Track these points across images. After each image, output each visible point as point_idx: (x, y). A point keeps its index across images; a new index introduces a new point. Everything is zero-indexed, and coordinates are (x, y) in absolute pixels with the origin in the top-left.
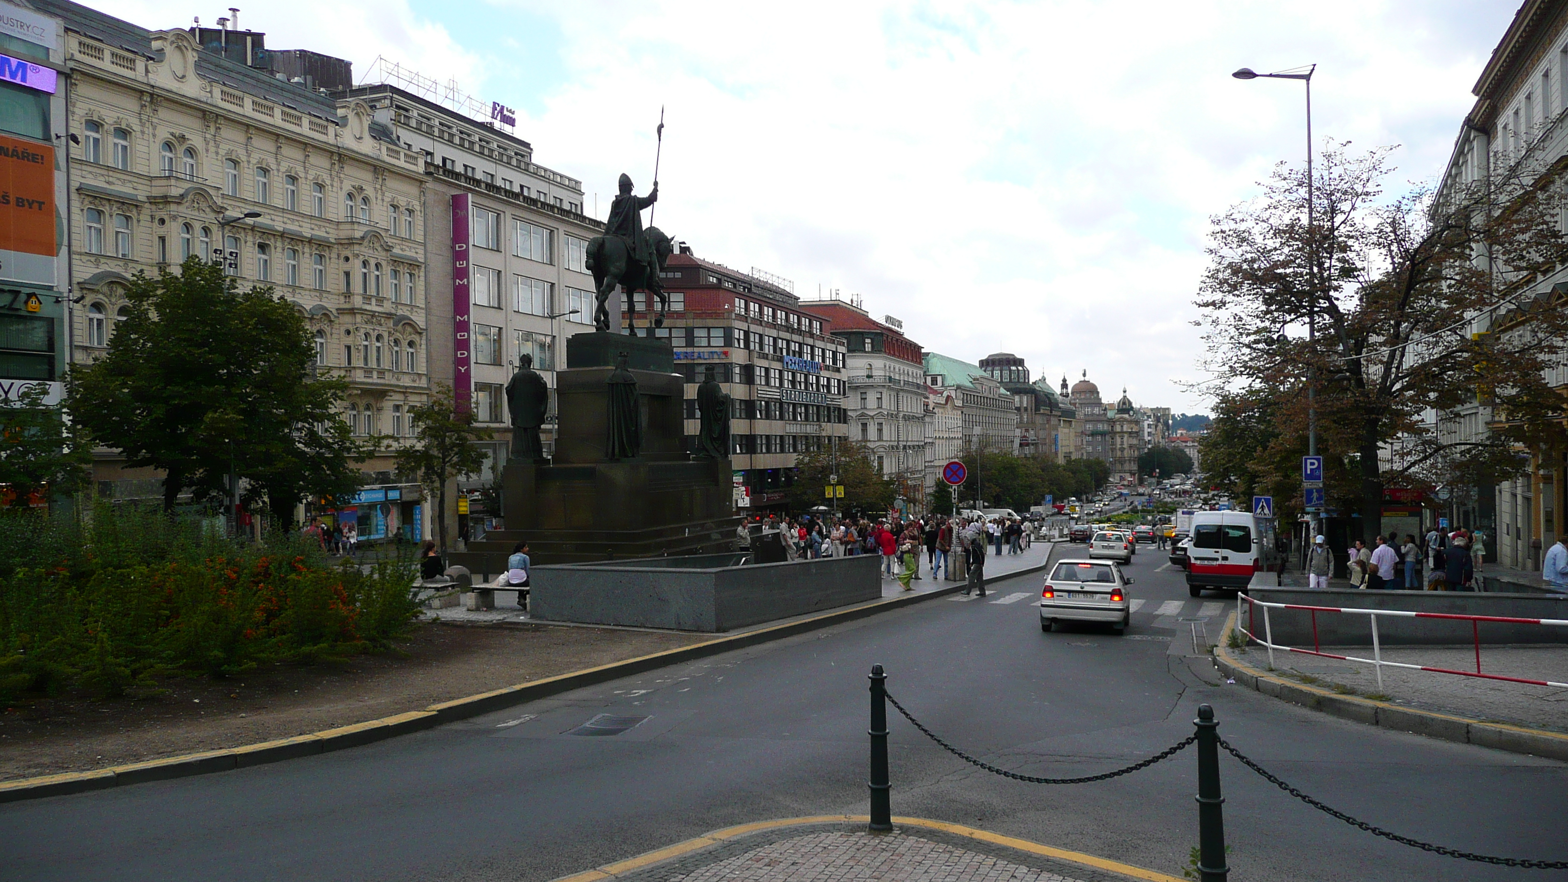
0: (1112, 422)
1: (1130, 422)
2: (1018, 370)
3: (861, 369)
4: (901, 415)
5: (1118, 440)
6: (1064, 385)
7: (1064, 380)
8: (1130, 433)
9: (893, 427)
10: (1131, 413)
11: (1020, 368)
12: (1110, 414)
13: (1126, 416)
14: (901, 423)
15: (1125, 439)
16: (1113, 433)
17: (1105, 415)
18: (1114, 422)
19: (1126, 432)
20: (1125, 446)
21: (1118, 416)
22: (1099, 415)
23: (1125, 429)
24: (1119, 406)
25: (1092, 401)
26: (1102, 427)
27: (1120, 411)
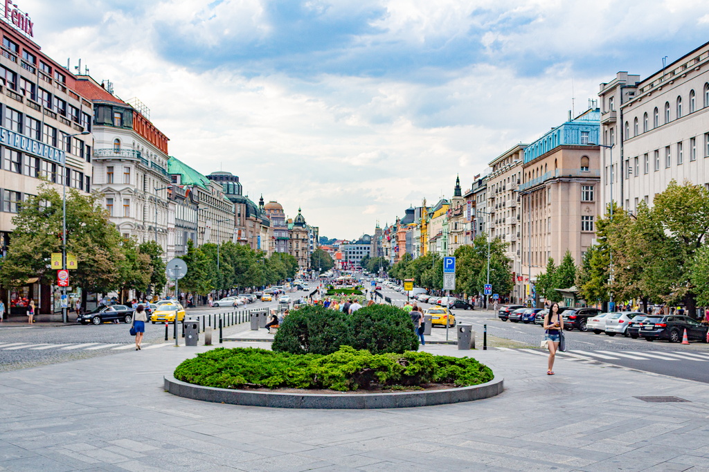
0: (291, 231)
1: (303, 232)
2: (234, 185)
3: (108, 143)
4: (148, 196)
5: (294, 244)
6: (262, 203)
7: (262, 199)
8: (303, 240)
9: (139, 207)
10: (304, 226)
11: (236, 184)
12: (290, 226)
13: (301, 228)
14: (148, 204)
15: (299, 244)
16: (291, 239)
17: (287, 226)
19: (300, 239)
20: (300, 248)
21: (295, 228)
22: (283, 226)
24: (295, 221)
25: (279, 216)
26: (284, 235)
27: (296, 224)
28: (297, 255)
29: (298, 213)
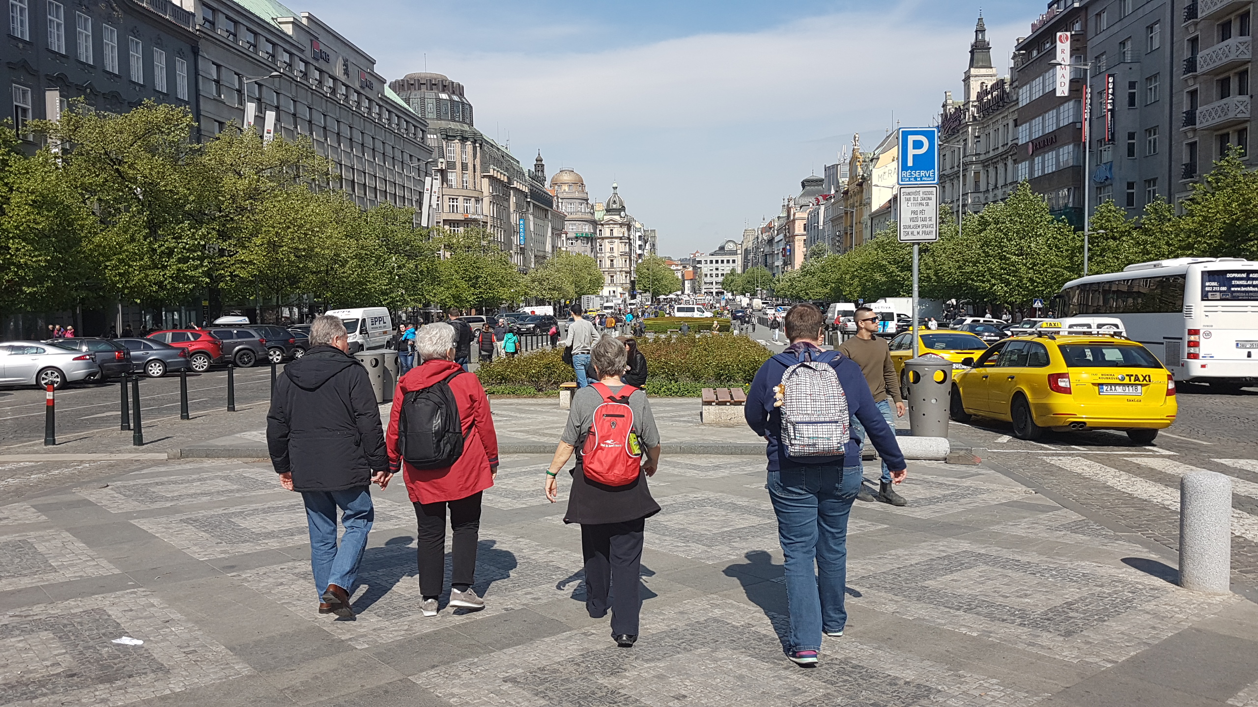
1: (621, 225)
2: (451, 100)
5: (607, 245)
6: (540, 165)
7: (539, 160)
8: (621, 238)
10: (622, 214)
11: (456, 98)
12: (598, 216)
13: (617, 218)
15: (615, 246)
17: (593, 214)
18: (602, 225)
19: (616, 238)
21: (607, 218)
22: (585, 213)
23: (615, 234)
24: (608, 205)
25: (577, 195)
26: (587, 229)
27: (609, 211)
28: (612, 265)
29: (612, 190)
